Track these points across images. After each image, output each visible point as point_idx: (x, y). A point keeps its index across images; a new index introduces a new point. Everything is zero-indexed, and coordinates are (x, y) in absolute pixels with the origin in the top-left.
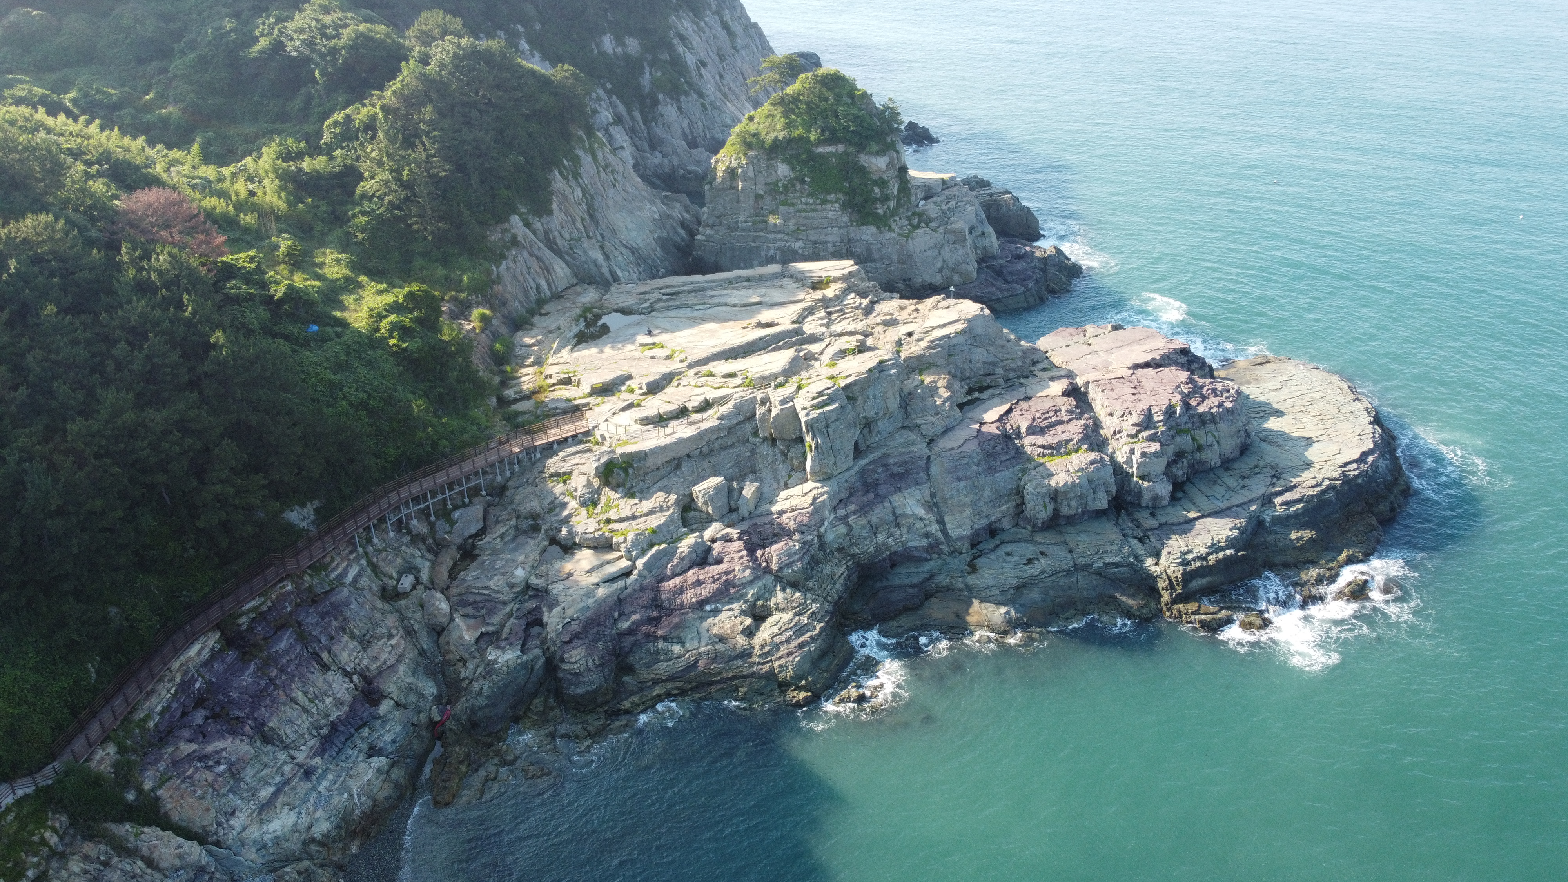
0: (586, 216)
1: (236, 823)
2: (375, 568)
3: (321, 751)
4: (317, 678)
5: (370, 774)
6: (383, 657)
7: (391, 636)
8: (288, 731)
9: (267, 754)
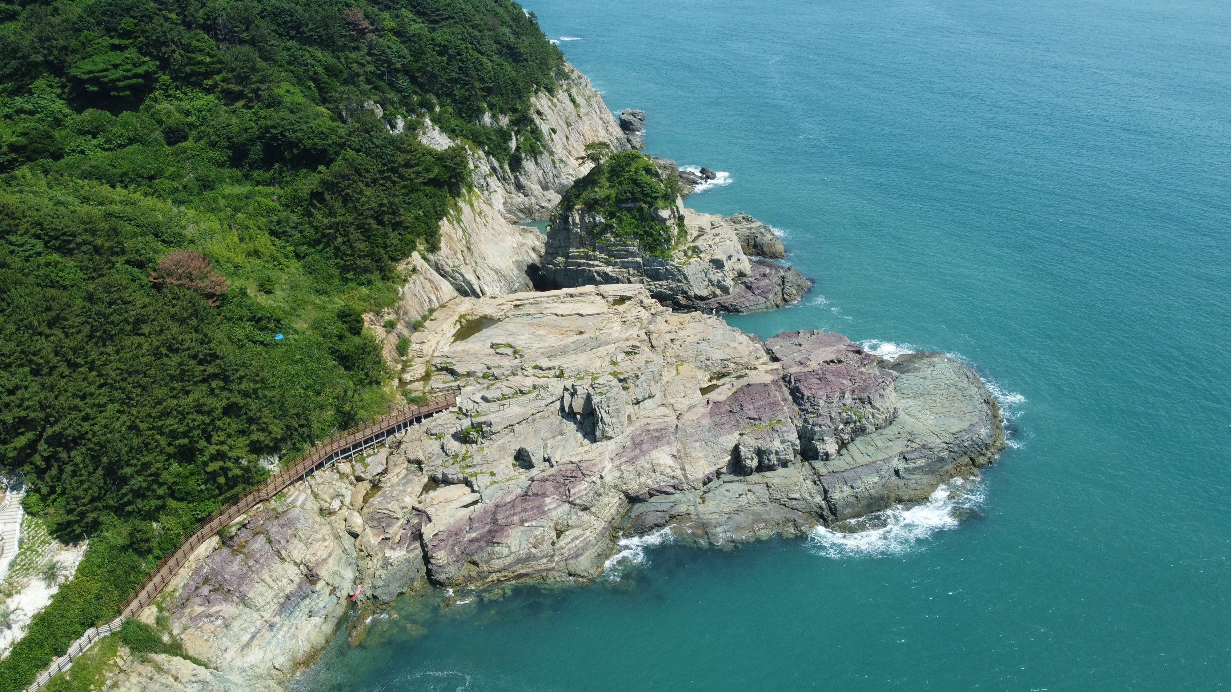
0: (465, 249)
1: (228, 655)
2: (316, 496)
3: (279, 613)
4: (278, 567)
5: (310, 627)
6: (319, 554)
7: (325, 540)
8: (259, 601)
9: (246, 614)
